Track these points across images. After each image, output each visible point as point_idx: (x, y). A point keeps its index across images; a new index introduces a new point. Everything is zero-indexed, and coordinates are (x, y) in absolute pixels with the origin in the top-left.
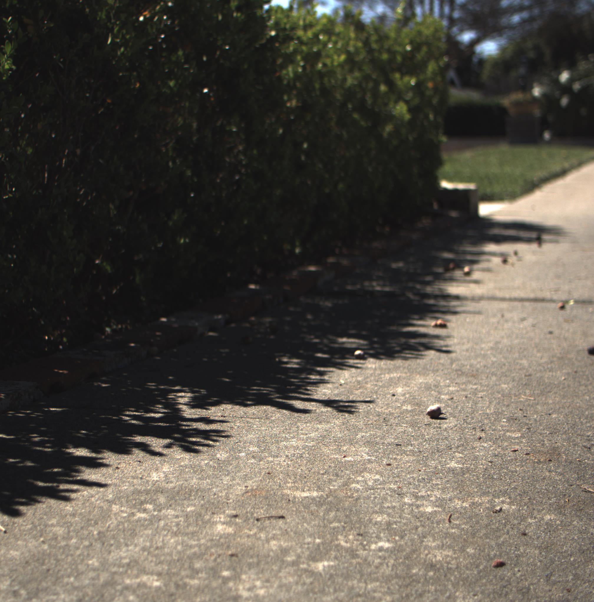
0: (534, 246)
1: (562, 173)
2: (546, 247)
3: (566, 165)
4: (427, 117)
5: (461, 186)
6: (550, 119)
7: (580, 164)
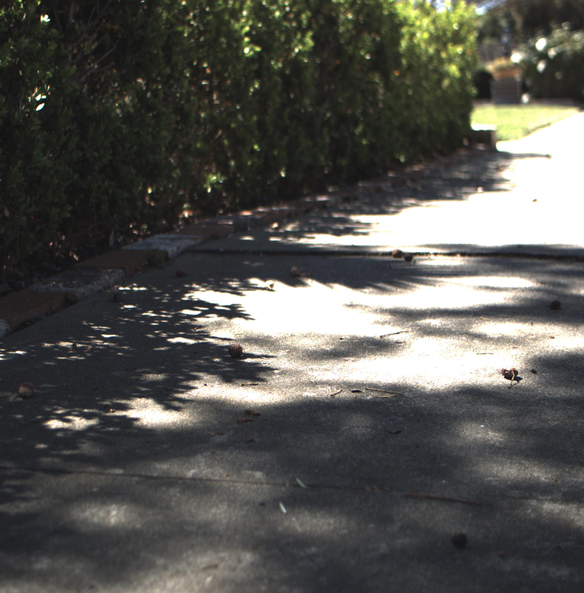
6: (529, 83)
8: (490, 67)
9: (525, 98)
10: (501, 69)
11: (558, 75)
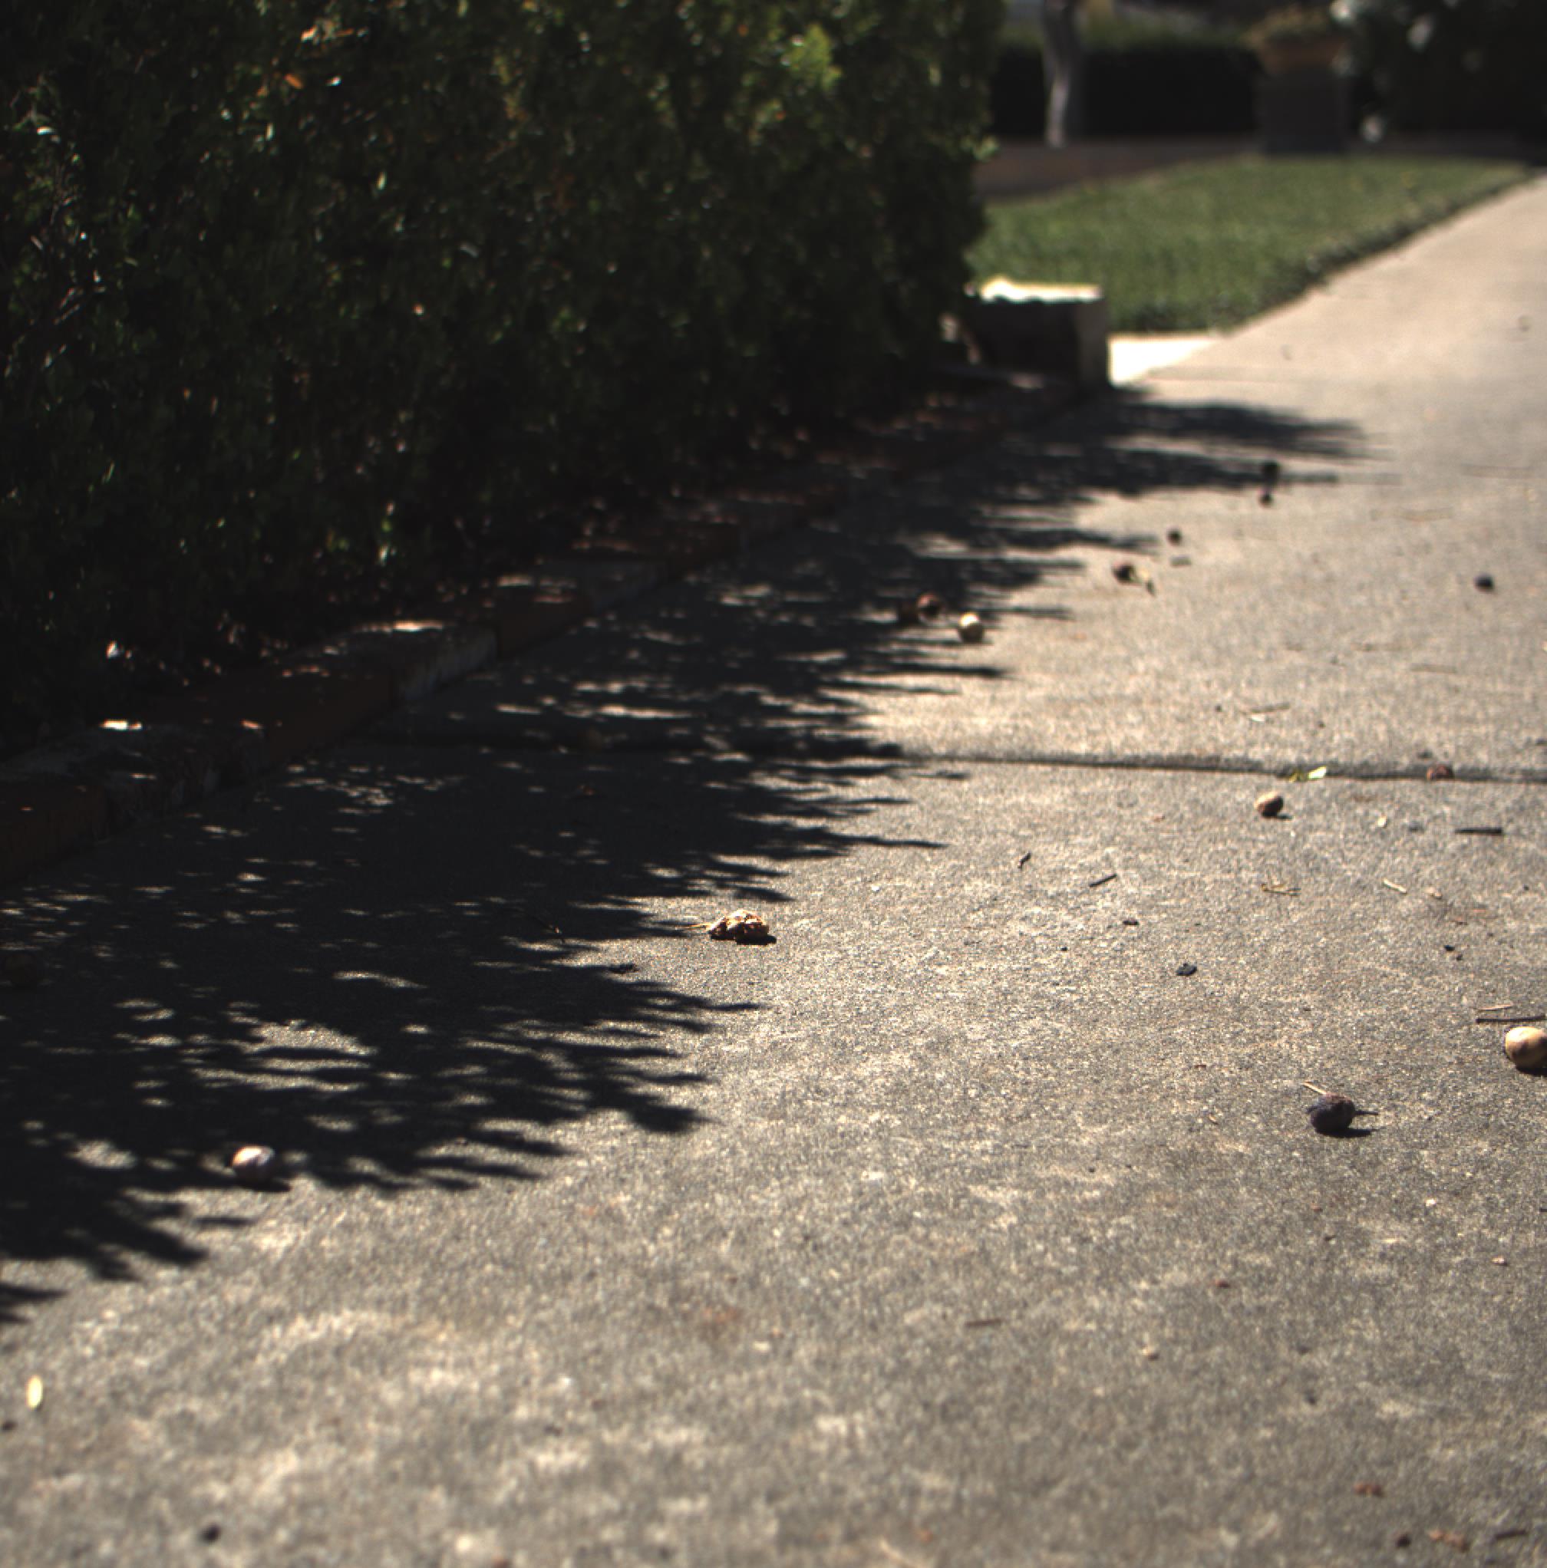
0: (1246, 503)
1: (1399, 237)
2: (1291, 502)
3: (1412, 212)
4: (918, 73)
5: (1051, 293)
6: (1382, 81)
7: (1454, 209)
8: (1255, 38)
9: (1372, 129)
10: (1286, 42)
11: (1473, 60)
